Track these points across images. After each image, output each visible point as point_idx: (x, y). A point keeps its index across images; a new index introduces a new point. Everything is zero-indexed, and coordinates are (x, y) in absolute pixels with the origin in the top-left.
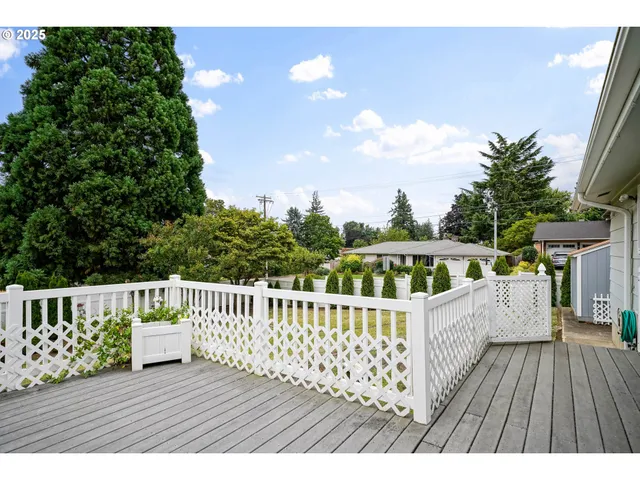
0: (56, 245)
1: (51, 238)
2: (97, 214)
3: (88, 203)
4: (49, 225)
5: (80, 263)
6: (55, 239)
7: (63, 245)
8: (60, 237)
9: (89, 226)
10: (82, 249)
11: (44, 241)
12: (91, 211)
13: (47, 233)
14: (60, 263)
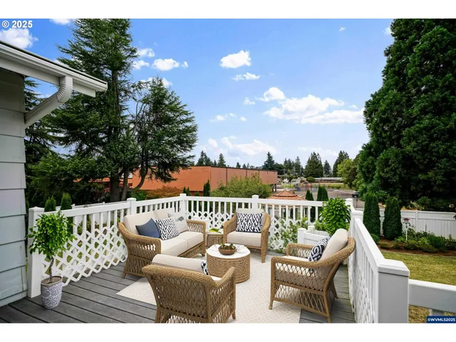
0: (395, 175)
1: (391, 170)
2: (424, 150)
3: (417, 142)
4: (390, 161)
5: (413, 188)
6: (394, 170)
7: (400, 175)
8: (397, 168)
9: (419, 160)
10: (414, 178)
11: (387, 172)
12: (419, 148)
13: (389, 166)
14: (398, 187)
